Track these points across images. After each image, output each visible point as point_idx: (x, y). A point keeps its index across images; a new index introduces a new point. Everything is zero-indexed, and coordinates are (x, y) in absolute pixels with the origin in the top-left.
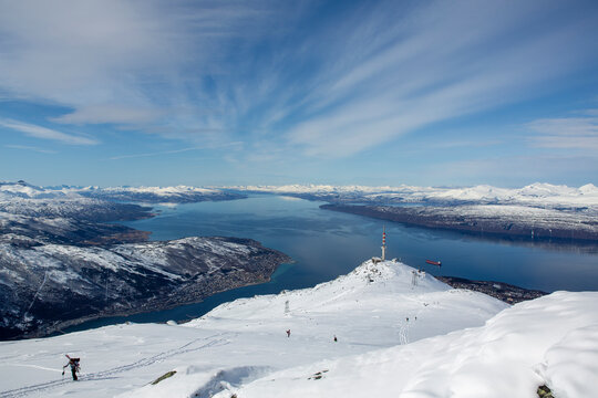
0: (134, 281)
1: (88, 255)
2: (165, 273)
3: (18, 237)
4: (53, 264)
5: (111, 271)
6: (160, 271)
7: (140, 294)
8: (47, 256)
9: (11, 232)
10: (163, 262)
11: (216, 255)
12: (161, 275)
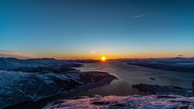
0: (68, 84)
1: (58, 76)
2: (78, 81)
3: (46, 71)
4: (47, 78)
5: (63, 80)
6: (77, 81)
7: (69, 87)
8: (47, 76)
9: (44, 70)
10: (78, 78)
11: (94, 76)
12: (77, 82)
